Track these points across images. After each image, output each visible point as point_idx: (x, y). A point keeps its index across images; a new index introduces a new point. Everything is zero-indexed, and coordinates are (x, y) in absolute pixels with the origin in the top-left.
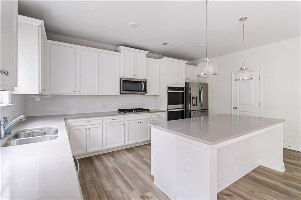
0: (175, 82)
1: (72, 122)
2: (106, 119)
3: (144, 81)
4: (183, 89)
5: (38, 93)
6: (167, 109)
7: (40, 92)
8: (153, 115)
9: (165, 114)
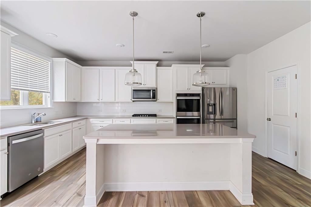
0: (187, 89)
1: (92, 121)
2: (115, 121)
3: (153, 89)
4: (198, 95)
5: (64, 101)
6: (176, 116)
7: (66, 100)
8: (159, 121)
9: (173, 121)
